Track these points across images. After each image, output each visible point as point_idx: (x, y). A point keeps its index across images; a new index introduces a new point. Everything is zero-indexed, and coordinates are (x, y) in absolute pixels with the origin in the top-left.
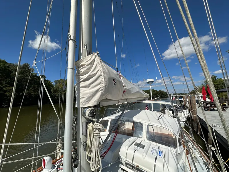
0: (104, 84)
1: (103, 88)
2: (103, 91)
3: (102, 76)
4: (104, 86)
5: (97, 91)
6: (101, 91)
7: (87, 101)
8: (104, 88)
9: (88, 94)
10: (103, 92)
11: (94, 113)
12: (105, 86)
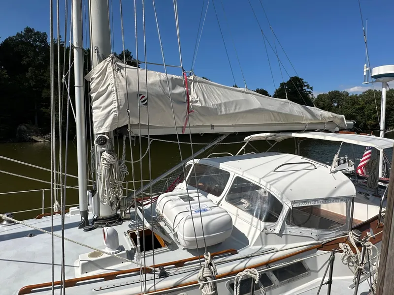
0: (116, 104)
1: (115, 109)
2: (116, 113)
3: (113, 93)
4: (116, 106)
5: (109, 114)
6: (113, 114)
7: (99, 127)
8: (117, 109)
9: (99, 118)
10: (116, 115)
11: (102, 140)
12: (119, 106)
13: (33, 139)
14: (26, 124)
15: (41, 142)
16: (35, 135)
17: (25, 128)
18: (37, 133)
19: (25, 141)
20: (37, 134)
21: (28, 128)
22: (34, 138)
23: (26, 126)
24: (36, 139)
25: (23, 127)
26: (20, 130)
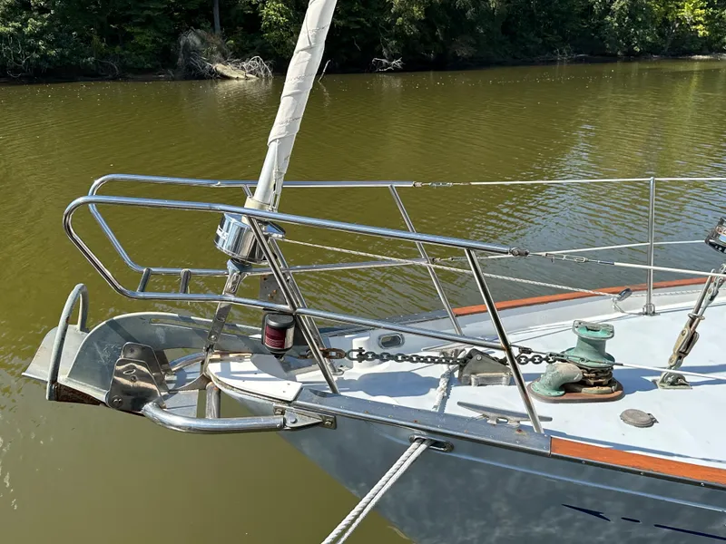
13: (217, 73)
14: (199, 31)
15: (237, 78)
16: (220, 62)
17: (198, 42)
18: (224, 56)
19: (201, 77)
20: (225, 59)
21: (203, 40)
22: (219, 67)
23: (199, 36)
24: (226, 73)
25: (192, 38)
26: (187, 45)
